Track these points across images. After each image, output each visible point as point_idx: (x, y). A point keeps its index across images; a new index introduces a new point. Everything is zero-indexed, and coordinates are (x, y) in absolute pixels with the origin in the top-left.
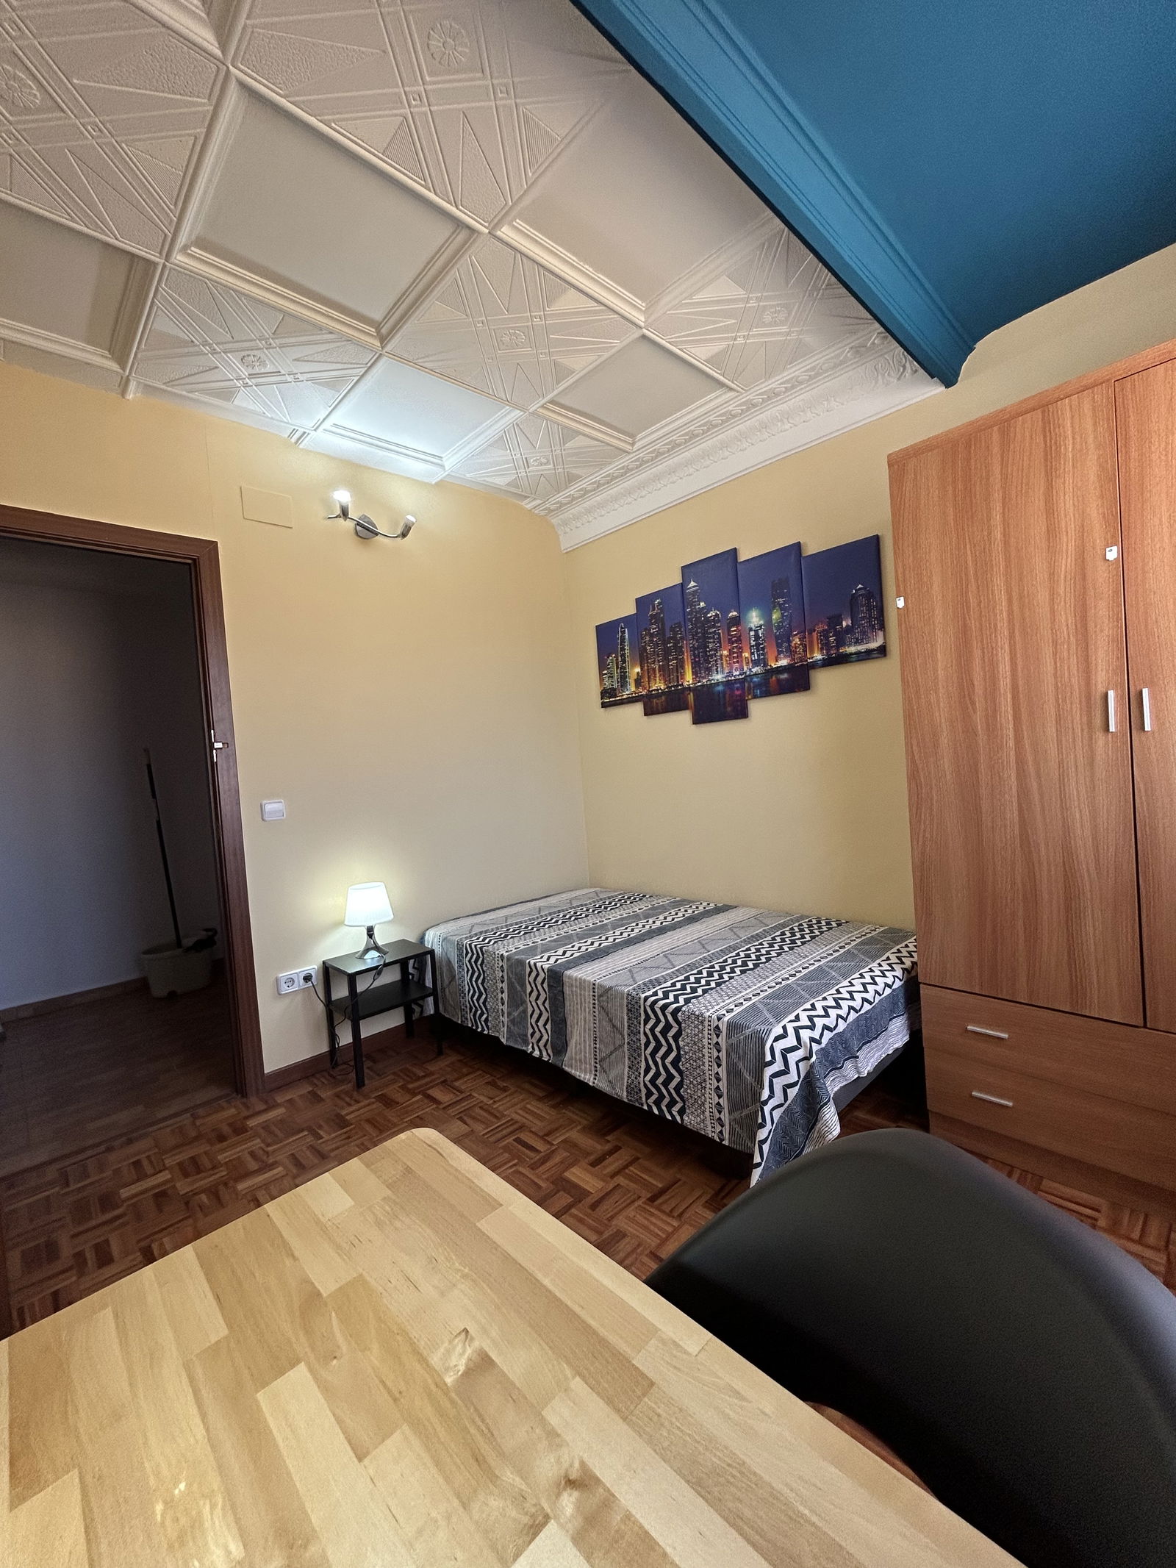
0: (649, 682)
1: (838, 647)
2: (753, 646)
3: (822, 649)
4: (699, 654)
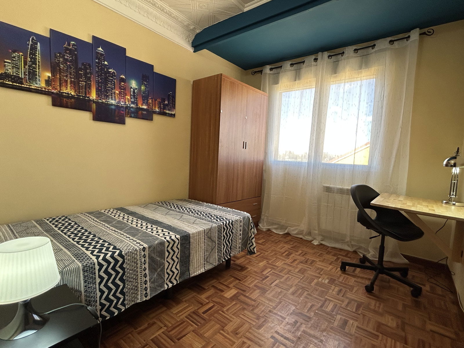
1: (163, 109)
2: (132, 95)
4: (101, 86)
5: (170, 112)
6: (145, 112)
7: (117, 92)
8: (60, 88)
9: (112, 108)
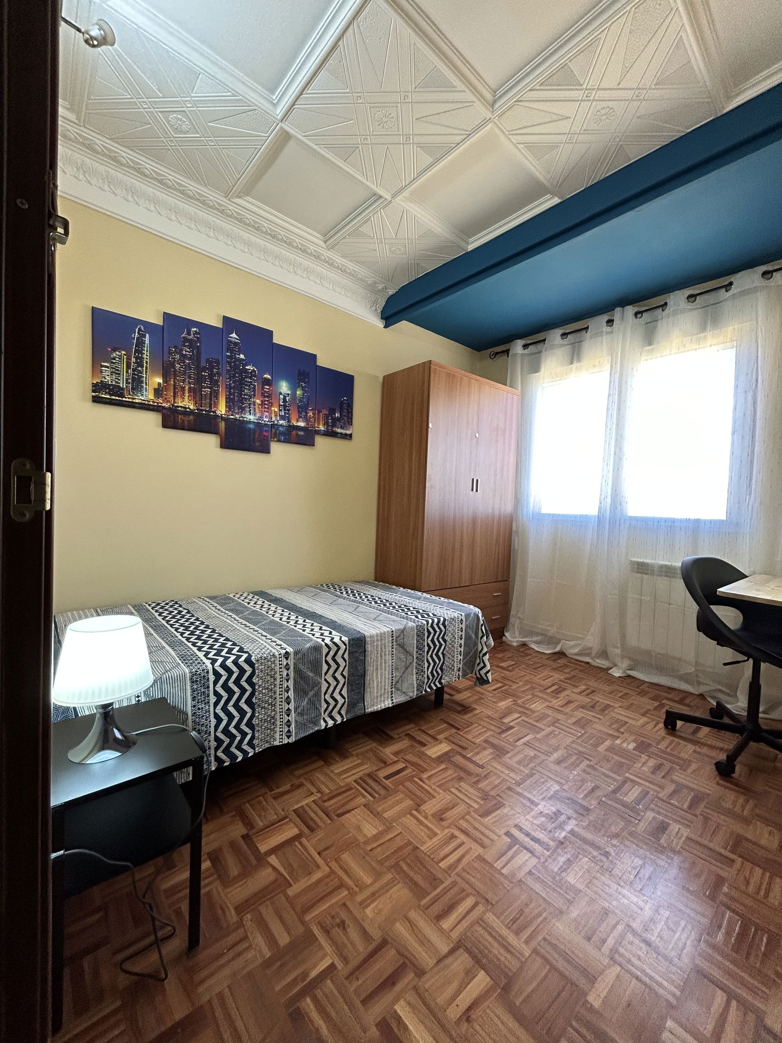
1: (332, 428)
2: (281, 405)
3: (324, 424)
4: (234, 393)
5: (343, 431)
6: (301, 433)
7: (258, 401)
8: (174, 399)
9: (250, 429)
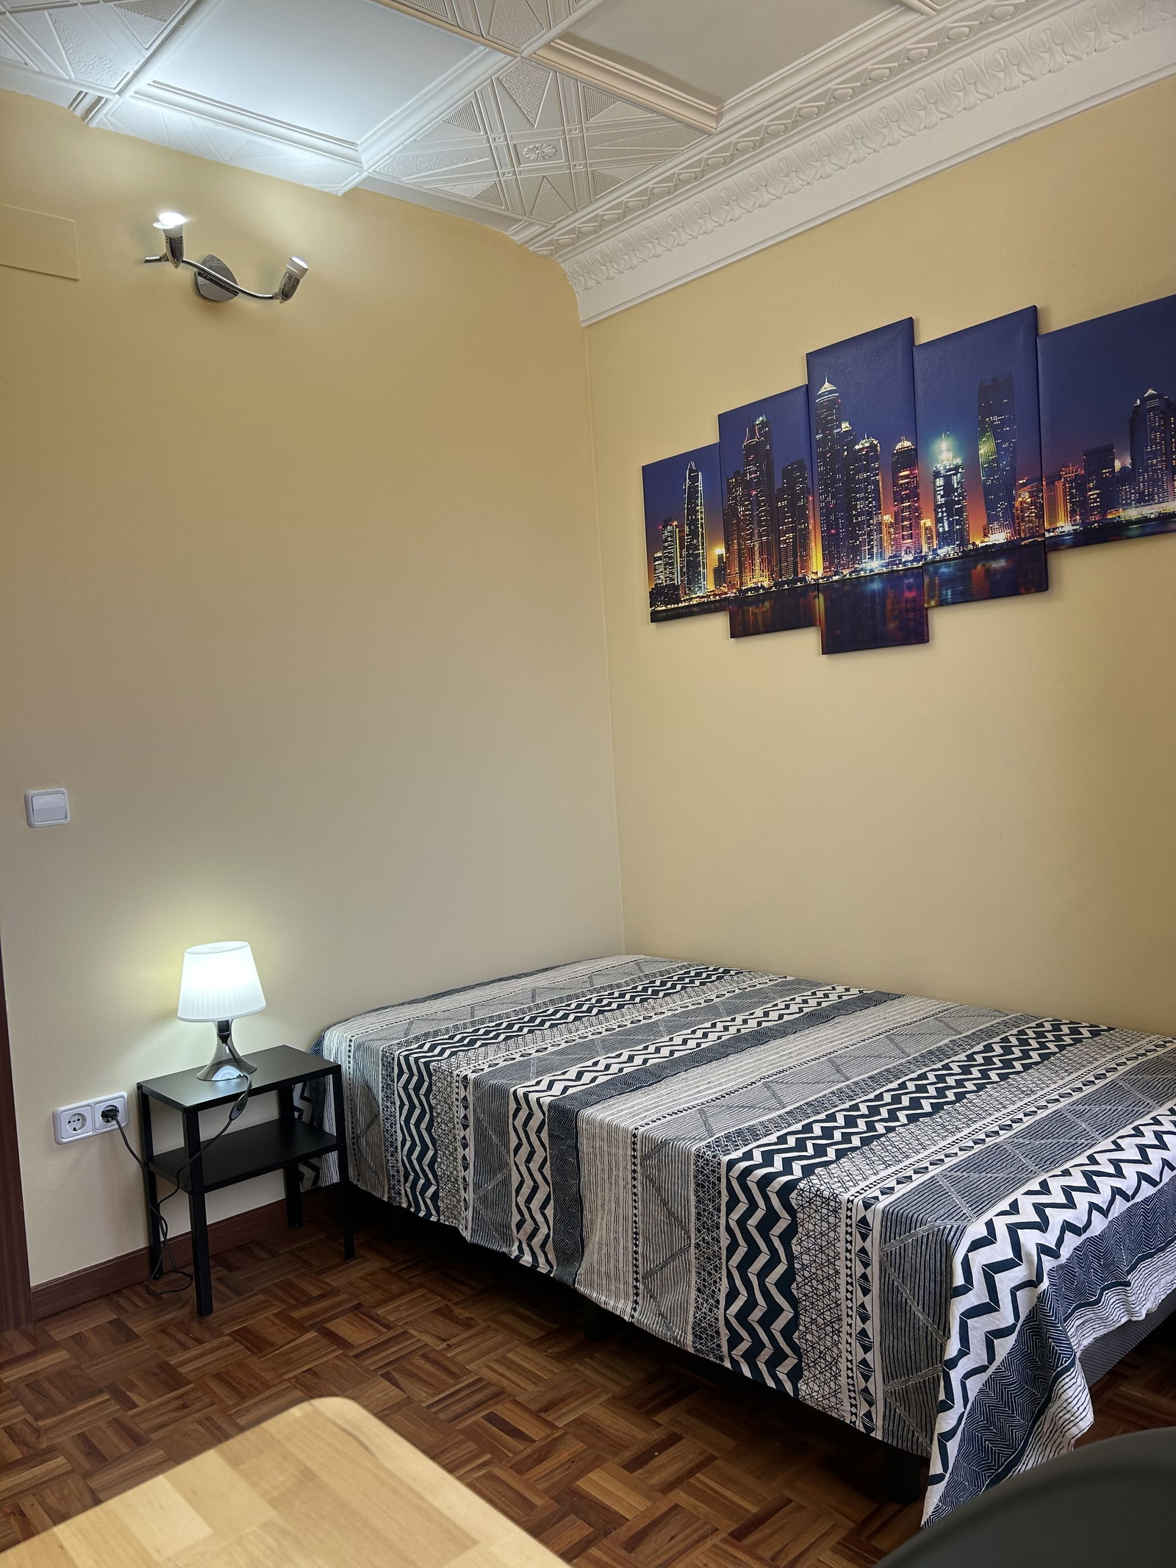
0: (741, 572)
1: (1104, 508)
2: (941, 506)
3: (1073, 513)
4: (836, 520)
7: (888, 518)
8: (741, 578)
